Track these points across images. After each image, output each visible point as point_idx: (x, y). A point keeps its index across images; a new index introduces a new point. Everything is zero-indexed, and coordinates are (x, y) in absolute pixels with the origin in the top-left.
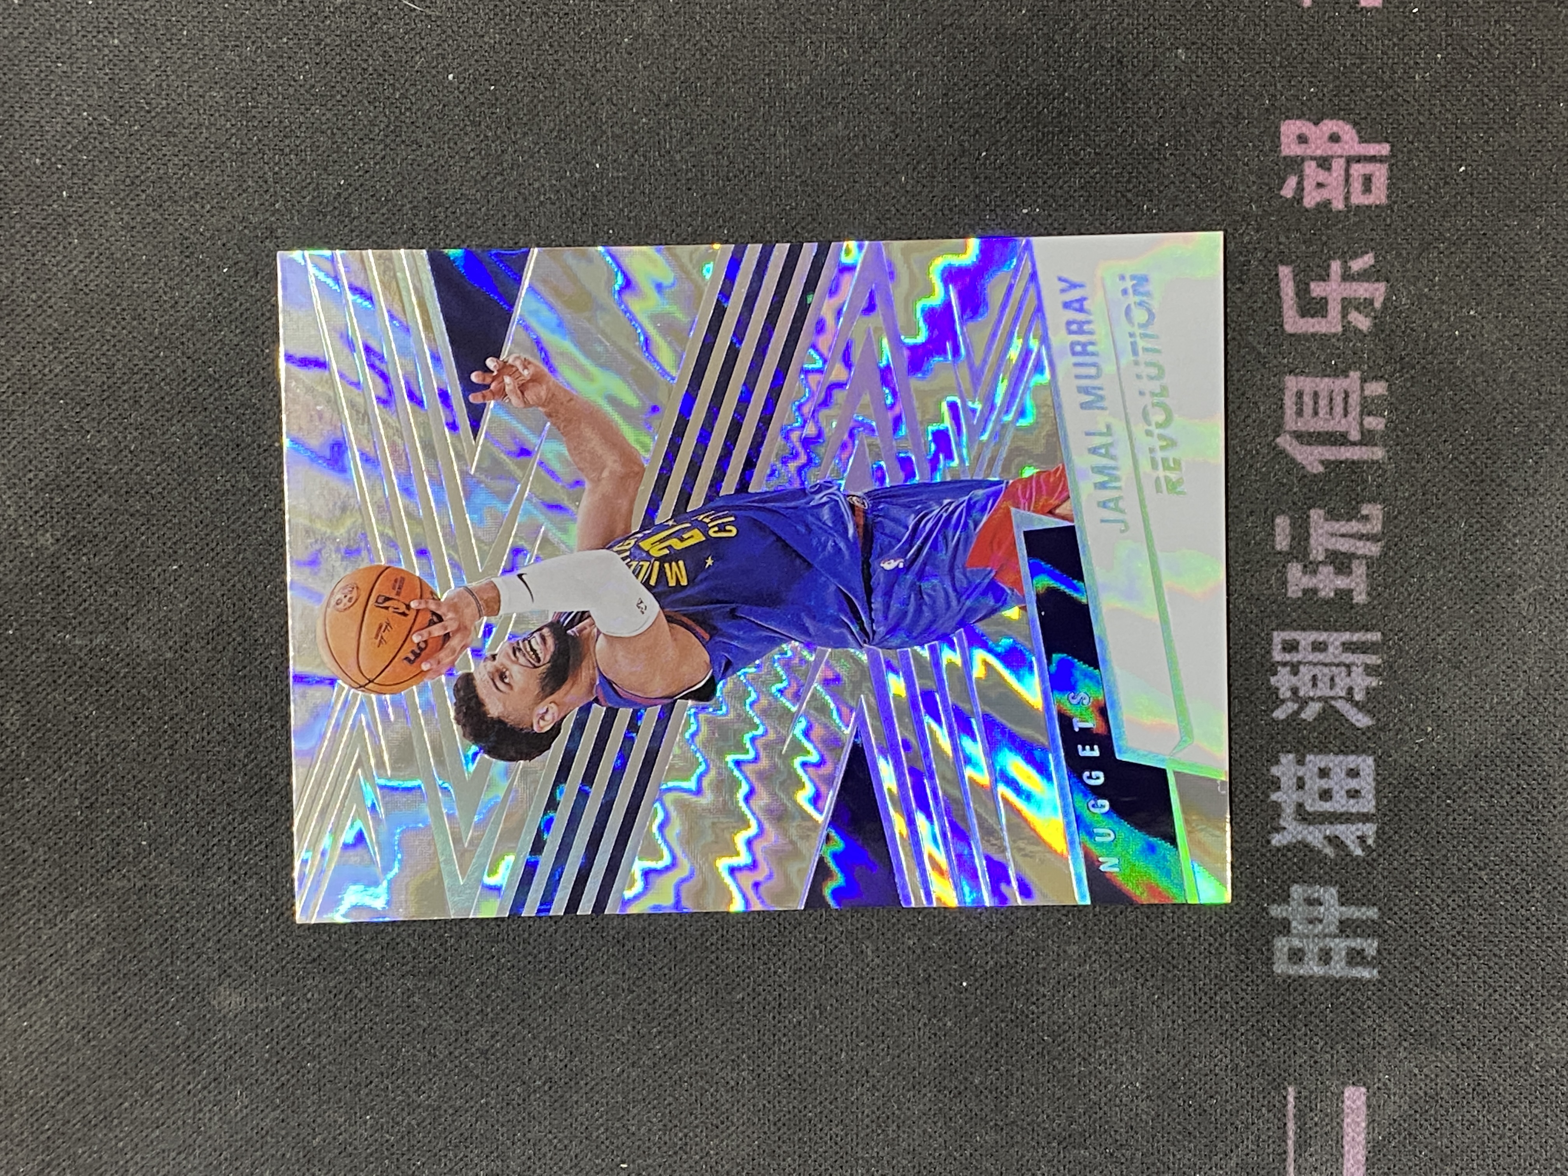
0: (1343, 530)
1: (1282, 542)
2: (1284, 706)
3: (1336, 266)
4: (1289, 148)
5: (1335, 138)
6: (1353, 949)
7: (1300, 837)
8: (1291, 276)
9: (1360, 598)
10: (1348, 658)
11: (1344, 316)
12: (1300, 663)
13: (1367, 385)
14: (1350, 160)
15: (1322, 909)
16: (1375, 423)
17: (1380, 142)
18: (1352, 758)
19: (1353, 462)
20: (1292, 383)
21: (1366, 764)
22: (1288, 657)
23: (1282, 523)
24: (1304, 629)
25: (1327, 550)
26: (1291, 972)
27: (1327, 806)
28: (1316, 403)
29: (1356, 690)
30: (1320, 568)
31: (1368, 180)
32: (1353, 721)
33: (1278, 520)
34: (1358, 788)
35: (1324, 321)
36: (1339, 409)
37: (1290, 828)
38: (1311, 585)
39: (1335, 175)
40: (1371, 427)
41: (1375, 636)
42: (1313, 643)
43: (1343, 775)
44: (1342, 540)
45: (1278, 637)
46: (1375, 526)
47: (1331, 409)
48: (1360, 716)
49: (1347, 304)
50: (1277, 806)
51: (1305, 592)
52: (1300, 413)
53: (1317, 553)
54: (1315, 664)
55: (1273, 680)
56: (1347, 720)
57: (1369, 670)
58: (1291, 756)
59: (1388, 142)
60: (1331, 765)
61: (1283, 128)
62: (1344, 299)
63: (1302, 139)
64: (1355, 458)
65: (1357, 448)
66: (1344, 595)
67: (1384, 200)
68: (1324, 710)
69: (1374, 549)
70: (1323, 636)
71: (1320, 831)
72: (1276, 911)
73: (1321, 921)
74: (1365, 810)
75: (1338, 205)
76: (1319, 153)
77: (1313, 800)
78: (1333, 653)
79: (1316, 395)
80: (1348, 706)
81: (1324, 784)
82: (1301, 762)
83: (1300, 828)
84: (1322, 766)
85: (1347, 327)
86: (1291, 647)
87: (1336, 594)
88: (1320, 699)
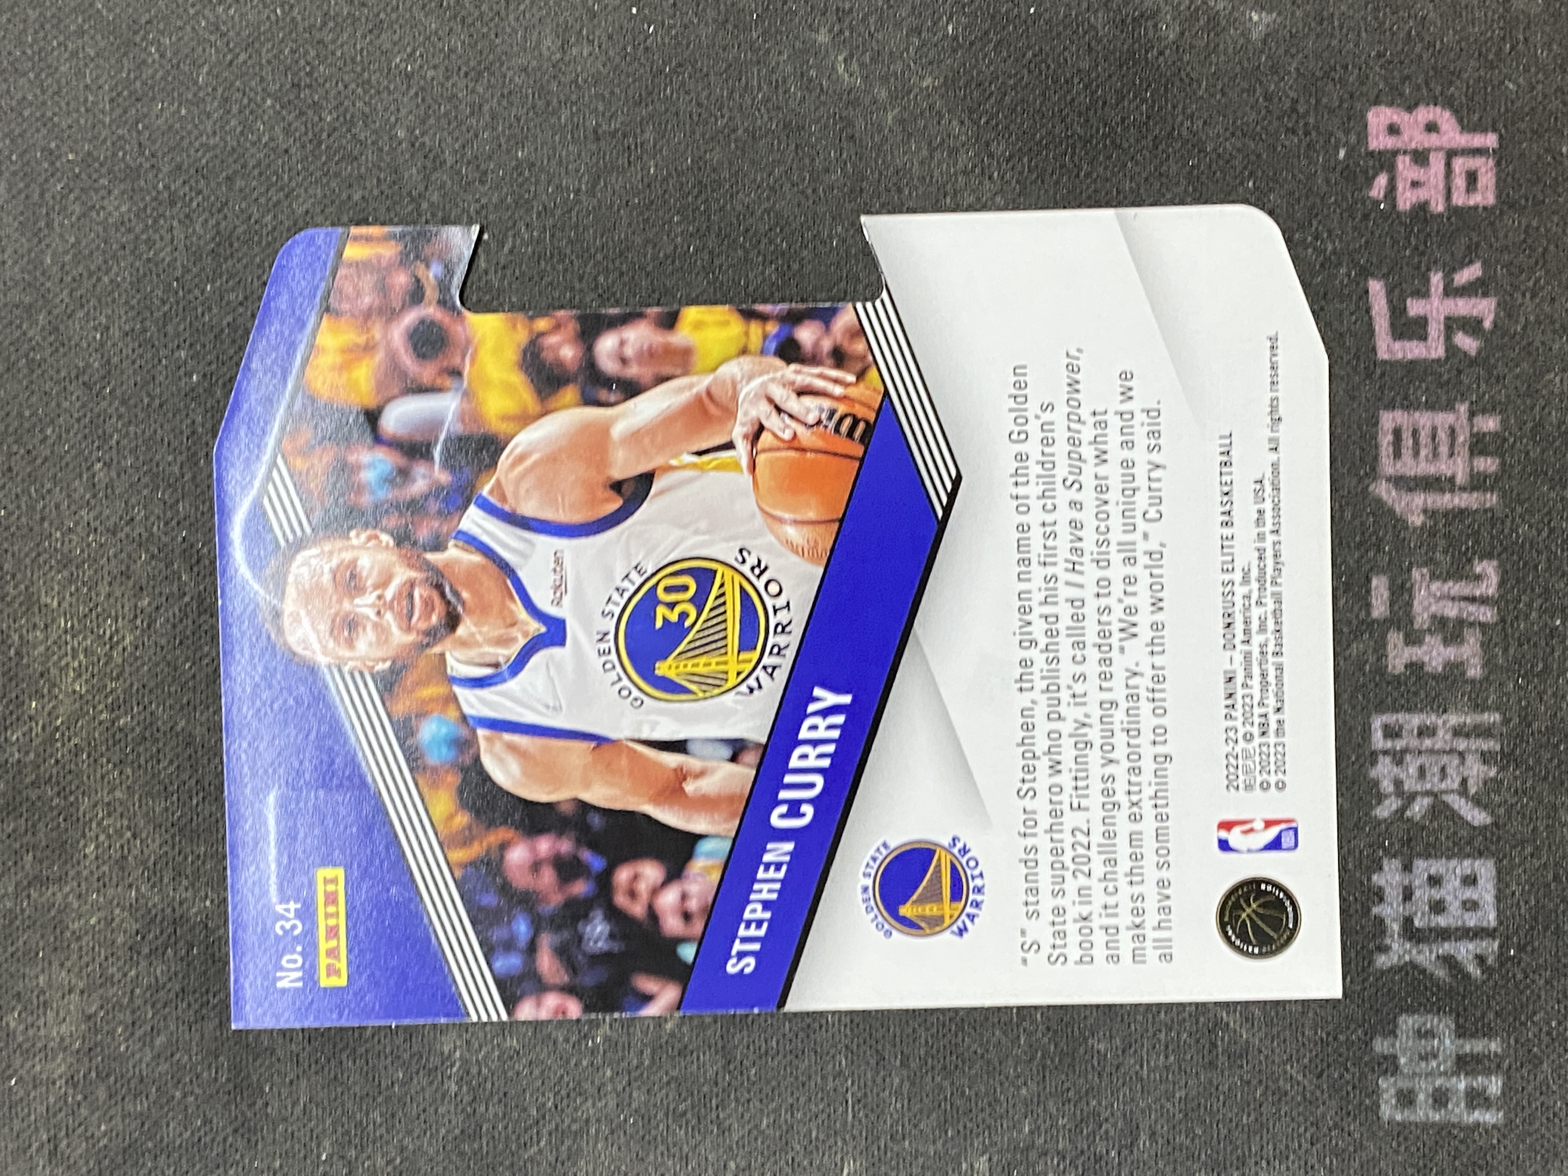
0: (1452, 593)
1: (1379, 608)
2: (1387, 802)
3: (1436, 279)
4: (1379, 141)
5: (1432, 128)
6: (1473, 1089)
7: (1407, 958)
8: (1383, 293)
9: (1474, 671)
10: (1462, 744)
11: (1448, 338)
12: (1405, 751)
13: (1475, 420)
14: (1451, 154)
15: (1436, 1042)
16: (1488, 464)
17: (1485, 131)
18: (1467, 863)
19: (1462, 511)
20: (1388, 420)
21: (1485, 869)
22: (1389, 744)
23: (1380, 586)
24: (1409, 710)
25: (1434, 617)
26: (1399, 1117)
27: (1442, 921)
28: (1416, 443)
29: (1471, 782)
30: (1427, 639)
31: (1472, 178)
32: (1469, 818)
33: (1375, 582)
34: (1475, 897)
35: (1422, 344)
36: (1444, 449)
37: (1395, 946)
38: (1414, 659)
39: (1433, 171)
40: (1482, 469)
41: (1493, 718)
42: (1419, 728)
43: (1457, 883)
44: (1450, 604)
45: (1378, 722)
46: (1490, 587)
47: (1435, 449)
48: (1476, 812)
49: (1452, 324)
50: (1380, 921)
51: (1410, 666)
52: (1397, 454)
53: (1421, 618)
54: (1420, 752)
55: (1373, 773)
56: (1461, 818)
57: (1486, 758)
58: (1396, 863)
59: (1494, 130)
60: (1442, 870)
61: (1370, 116)
62: (1448, 319)
63: (1393, 130)
64: (1463, 505)
65: (1465, 496)
66: (1455, 669)
67: (1490, 199)
68: (1433, 807)
69: (1487, 614)
70: (1431, 719)
71: (1431, 952)
72: (1381, 1046)
73: (1435, 1056)
74: (1485, 924)
75: (1438, 206)
76: (1413, 145)
77: (1423, 914)
78: (1443, 738)
79: (1415, 433)
80: (1463, 801)
81: (1436, 894)
82: (1407, 868)
83: (1408, 946)
84: (1433, 871)
85: (1451, 349)
86: (1391, 732)
87: (1444, 668)
88: (1428, 793)
